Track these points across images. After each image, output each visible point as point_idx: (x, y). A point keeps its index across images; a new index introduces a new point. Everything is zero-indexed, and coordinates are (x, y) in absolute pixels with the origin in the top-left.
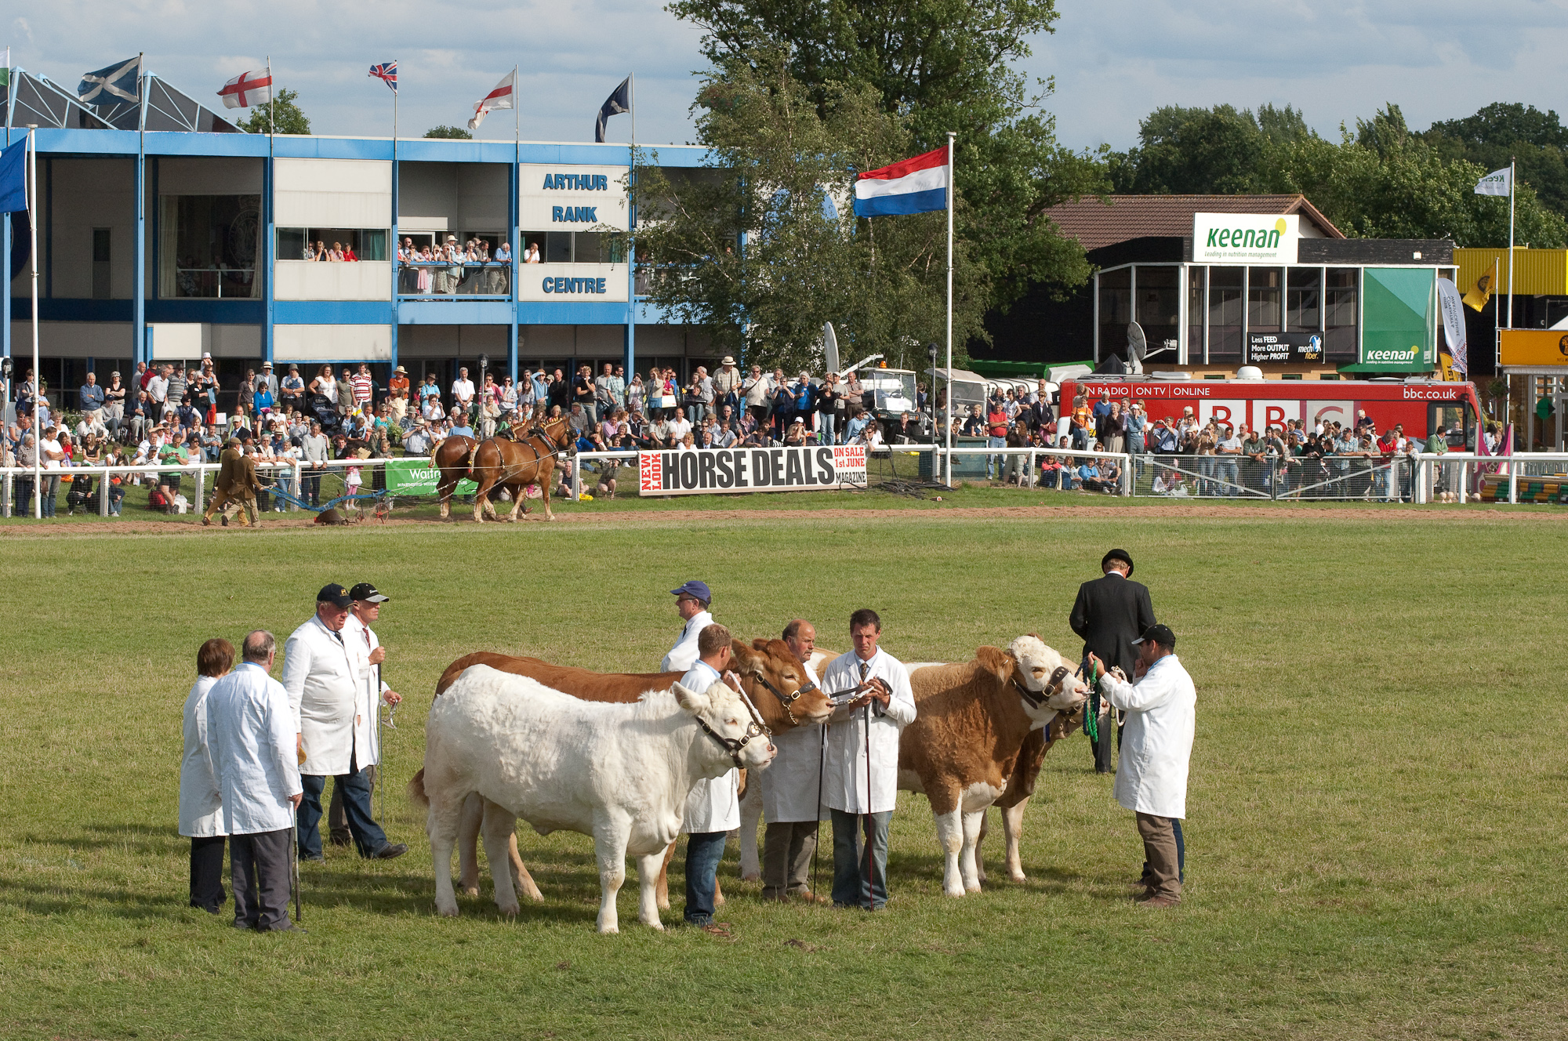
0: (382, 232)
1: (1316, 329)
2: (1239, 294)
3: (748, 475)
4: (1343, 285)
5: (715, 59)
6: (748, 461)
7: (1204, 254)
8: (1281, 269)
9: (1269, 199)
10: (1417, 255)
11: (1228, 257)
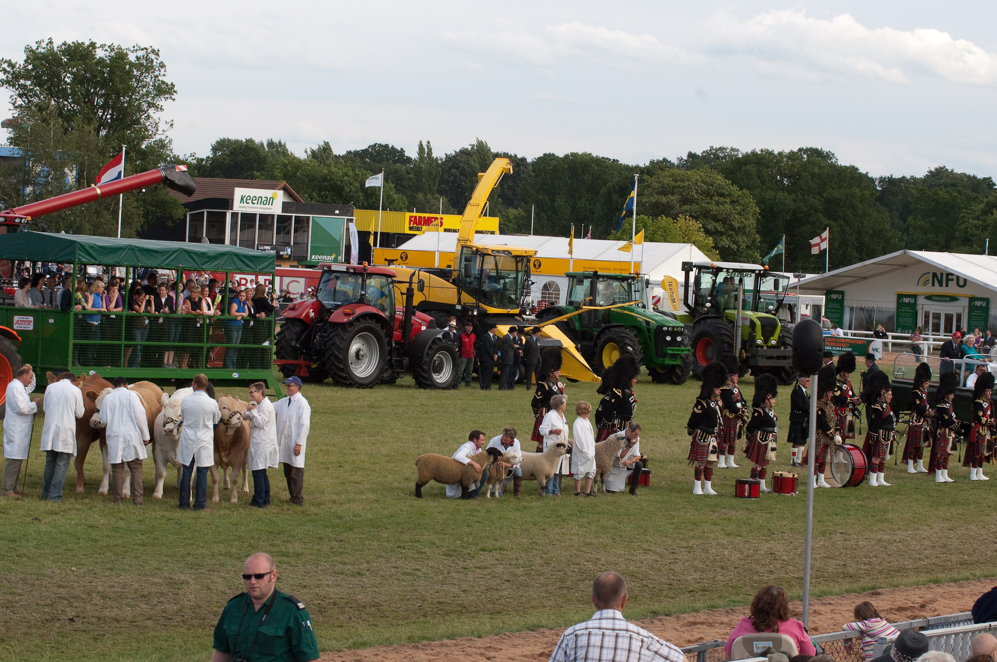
1: (288, 244)
2: (254, 226)
4: (302, 224)
5: (16, 107)
7: (238, 207)
8: (273, 216)
9: (269, 182)
10: (337, 212)
11: (249, 209)
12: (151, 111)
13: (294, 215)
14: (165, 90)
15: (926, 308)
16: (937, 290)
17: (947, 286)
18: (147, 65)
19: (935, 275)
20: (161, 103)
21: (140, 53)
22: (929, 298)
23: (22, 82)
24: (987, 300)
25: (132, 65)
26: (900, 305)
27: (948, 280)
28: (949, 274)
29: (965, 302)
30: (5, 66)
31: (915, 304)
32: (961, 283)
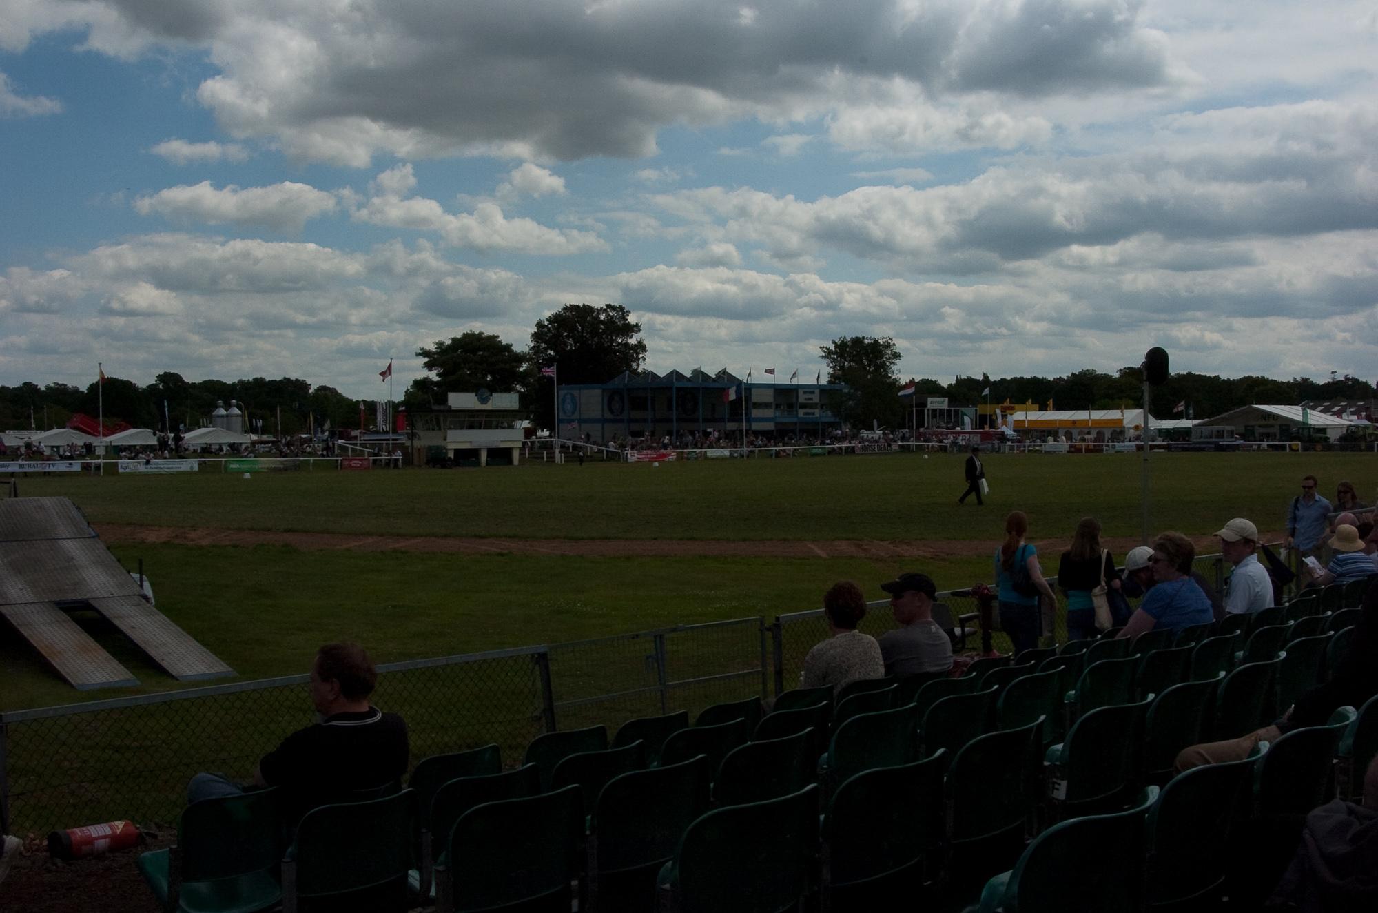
0: (771, 404)
1: (951, 422)
2: (937, 414)
3: (876, 449)
4: (956, 412)
5: (831, 367)
6: (876, 446)
7: (929, 406)
8: (944, 409)
9: (938, 396)
10: (970, 406)
11: (934, 407)
12: (892, 365)
13: (953, 409)
14: (897, 356)
15: (1259, 431)
16: (1264, 422)
18: (887, 346)
20: (896, 362)
21: (884, 340)
22: (1260, 426)
23: (832, 356)
24: (1288, 425)
25: (882, 345)
27: (1269, 417)
29: (1277, 427)
30: (824, 349)
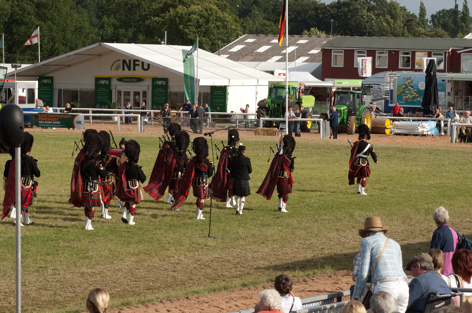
15: (119, 88)
16: (127, 73)
17: (134, 69)
19: (124, 61)
24: (166, 80)
26: (98, 86)
27: (135, 65)
28: (135, 61)
29: (149, 82)
31: (110, 85)
32: (146, 67)
